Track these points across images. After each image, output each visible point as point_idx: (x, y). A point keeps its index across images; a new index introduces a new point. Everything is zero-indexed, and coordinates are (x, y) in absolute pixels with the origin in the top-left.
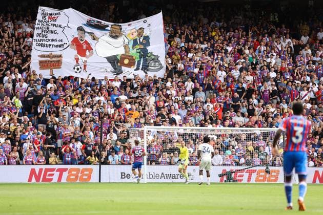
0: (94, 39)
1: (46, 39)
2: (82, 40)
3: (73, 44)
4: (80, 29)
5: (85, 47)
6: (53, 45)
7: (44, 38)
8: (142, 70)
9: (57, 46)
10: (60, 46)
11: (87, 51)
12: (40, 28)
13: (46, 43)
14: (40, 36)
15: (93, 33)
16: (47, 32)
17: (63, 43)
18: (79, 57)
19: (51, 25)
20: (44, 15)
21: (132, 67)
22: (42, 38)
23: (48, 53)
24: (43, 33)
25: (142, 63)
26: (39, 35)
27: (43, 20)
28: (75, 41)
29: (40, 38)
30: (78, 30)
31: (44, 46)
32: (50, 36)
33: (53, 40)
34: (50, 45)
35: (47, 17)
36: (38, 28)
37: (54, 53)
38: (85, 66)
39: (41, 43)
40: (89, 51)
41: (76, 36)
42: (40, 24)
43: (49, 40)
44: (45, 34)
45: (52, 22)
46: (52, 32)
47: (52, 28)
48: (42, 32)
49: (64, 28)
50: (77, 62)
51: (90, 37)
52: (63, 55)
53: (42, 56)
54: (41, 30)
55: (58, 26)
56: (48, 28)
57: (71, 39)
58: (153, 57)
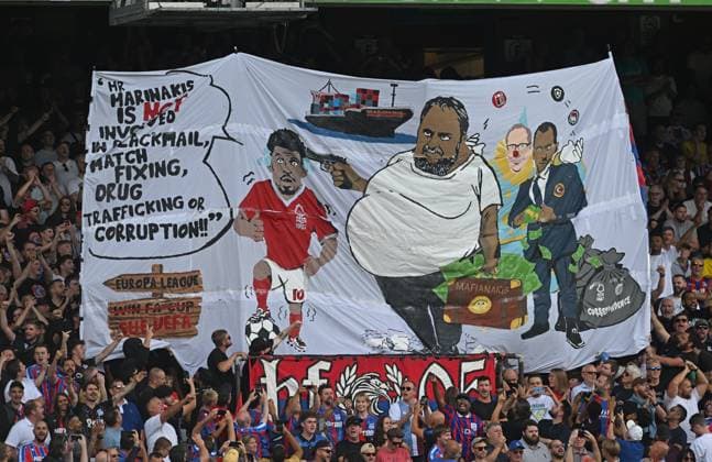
0: (346, 185)
1: (134, 203)
2: (287, 192)
3: (250, 215)
4: (283, 141)
5: (301, 220)
6: (166, 227)
7: (129, 201)
8: (558, 328)
9: (182, 231)
10: (194, 229)
11: (314, 236)
12: (109, 163)
13: (135, 220)
14: (110, 197)
15: (342, 161)
16: (140, 173)
17: (205, 215)
18: (276, 270)
19: (155, 139)
20: (123, 103)
21: (515, 322)
22: (120, 203)
23: (146, 268)
24: (123, 179)
25: (554, 298)
26: (103, 192)
27: (123, 127)
28: (261, 196)
29: (110, 206)
30: (271, 146)
31: (130, 236)
32: (154, 189)
33: (168, 205)
34: (153, 228)
35: (139, 111)
36: (96, 165)
37: (171, 267)
38: (295, 318)
39: (114, 224)
40: (320, 239)
41: (264, 174)
42: (110, 143)
43: (149, 207)
44: (132, 183)
45: (158, 129)
46: (161, 169)
47: (156, 154)
48: (118, 175)
49: (209, 145)
50: (262, 300)
51: (328, 177)
52: (203, 276)
53: (121, 283)
54: (111, 170)
55: (182, 140)
56: (142, 156)
57: (241, 192)
58: (596, 262)
